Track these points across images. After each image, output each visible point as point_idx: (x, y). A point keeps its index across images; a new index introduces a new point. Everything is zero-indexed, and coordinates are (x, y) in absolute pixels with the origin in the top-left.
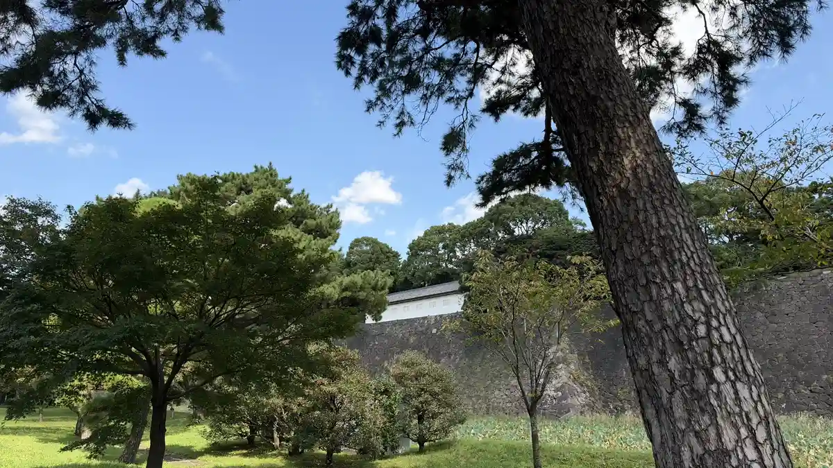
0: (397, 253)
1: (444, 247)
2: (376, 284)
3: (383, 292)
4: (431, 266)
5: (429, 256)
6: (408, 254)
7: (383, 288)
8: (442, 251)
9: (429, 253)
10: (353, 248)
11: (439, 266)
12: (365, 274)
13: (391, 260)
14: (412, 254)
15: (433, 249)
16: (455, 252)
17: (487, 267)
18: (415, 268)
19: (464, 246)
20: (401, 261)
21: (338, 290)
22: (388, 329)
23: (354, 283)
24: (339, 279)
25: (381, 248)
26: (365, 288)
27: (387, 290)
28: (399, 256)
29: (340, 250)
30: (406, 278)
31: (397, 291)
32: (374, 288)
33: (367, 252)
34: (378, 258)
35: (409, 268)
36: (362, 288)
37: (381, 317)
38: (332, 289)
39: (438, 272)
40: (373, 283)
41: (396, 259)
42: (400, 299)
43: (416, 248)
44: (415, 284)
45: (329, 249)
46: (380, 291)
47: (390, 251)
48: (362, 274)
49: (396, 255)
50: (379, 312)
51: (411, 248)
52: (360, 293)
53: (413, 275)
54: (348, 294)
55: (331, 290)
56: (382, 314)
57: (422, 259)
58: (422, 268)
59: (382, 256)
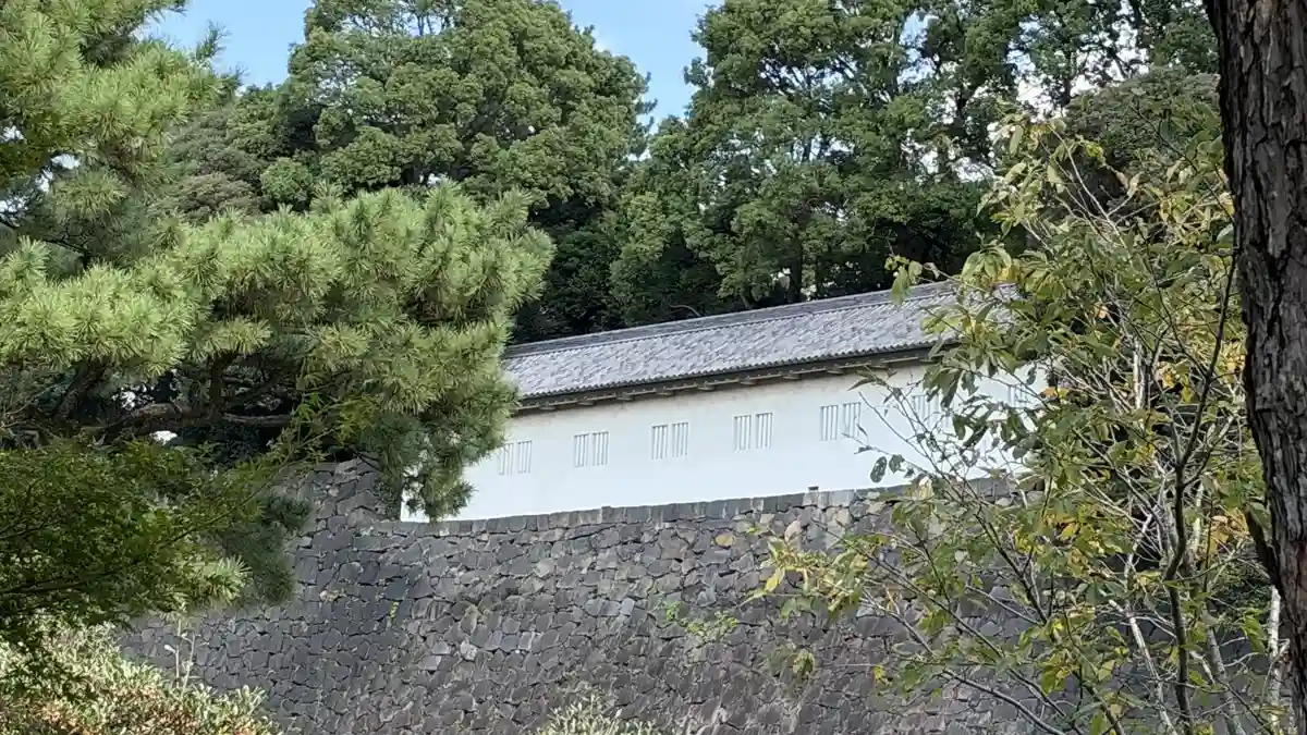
0: (622, 69)
1: (939, 44)
2: (434, 282)
3: (476, 332)
4: (845, 165)
5: (837, 104)
6: (695, 76)
7: (476, 310)
8: (919, 72)
9: (831, 80)
10: (329, 26)
11: (894, 164)
12: (360, 217)
13: (582, 113)
14: (723, 83)
15: (860, 56)
16: (1007, 76)
17: (1058, 217)
18: (738, 172)
19: (1067, 41)
20: (651, 123)
21: (184, 310)
22: (543, 568)
23: (294, 269)
24: (195, 239)
25: (519, 38)
26: (355, 305)
27: (502, 323)
28: (639, 88)
29: (208, 49)
30: (678, 236)
31: (615, 323)
32: (423, 308)
33: (420, 56)
34: (495, 95)
35: (698, 172)
36: (338, 304)
37: (461, 495)
38: (144, 301)
39: (887, 209)
40: (412, 272)
41: (617, 112)
42: (630, 376)
43: (748, 40)
44: (732, 280)
45: (139, 34)
46: (459, 325)
47: (579, 55)
48: (346, 213)
49: (617, 83)
50: (451, 460)
51: (717, 40)
52: (328, 335)
53: (721, 224)
54: (248, 334)
55: (138, 304)
56: (470, 474)
57: (783, 115)
58: (786, 176)
59: (525, 88)
